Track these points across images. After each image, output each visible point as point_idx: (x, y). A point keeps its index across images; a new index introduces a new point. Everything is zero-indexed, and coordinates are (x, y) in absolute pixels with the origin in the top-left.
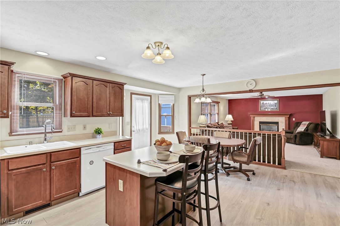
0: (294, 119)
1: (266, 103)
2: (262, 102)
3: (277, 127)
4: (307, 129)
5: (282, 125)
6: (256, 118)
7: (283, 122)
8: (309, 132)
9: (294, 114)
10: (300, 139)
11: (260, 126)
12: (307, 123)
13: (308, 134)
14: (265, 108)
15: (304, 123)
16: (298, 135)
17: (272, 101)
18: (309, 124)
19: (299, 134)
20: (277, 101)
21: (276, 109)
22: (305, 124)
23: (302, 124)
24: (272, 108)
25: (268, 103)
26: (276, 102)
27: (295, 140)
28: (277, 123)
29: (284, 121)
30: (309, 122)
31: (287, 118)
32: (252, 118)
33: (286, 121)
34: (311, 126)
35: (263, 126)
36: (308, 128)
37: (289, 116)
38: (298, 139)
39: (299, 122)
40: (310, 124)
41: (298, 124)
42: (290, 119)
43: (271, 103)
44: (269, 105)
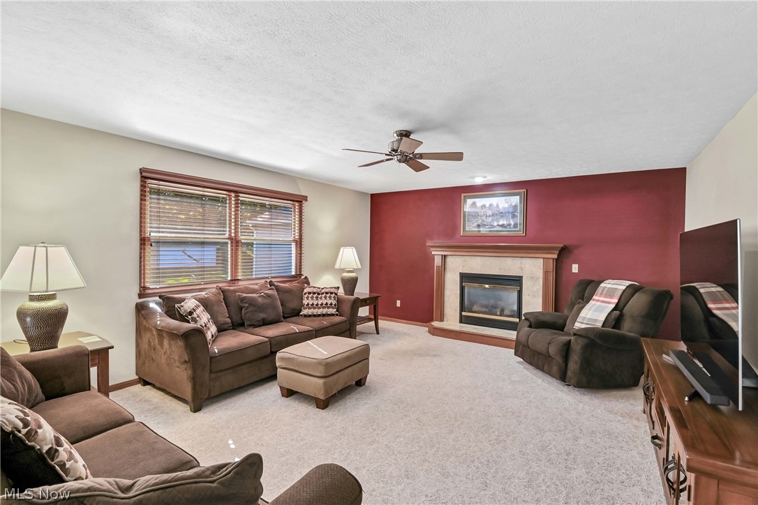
0: (575, 268)
1: (484, 206)
2: (470, 201)
3: (515, 295)
4: (617, 313)
5: (535, 289)
6: (449, 260)
7: (538, 278)
8: (628, 329)
9: (576, 247)
10: (586, 363)
11: (462, 289)
12: (621, 285)
13: (622, 339)
14: (479, 226)
15: (607, 285)
16: (577, 345)
17: (503, 198)
18: (630, 291)
19: (582, 342)
20: (517, 198)
21: (515, 225)
22: (610, 293)
23: (599, 290)
24: (501, 223)
25: (491, 205)
26: (515, 200)
27: (563, 365)
28: (516, 281)
29: (540, 274)
30: (628, 283)
31: (551, 261)
32: (438, 261)
33: (546, 273)
34: (639, 303)
35: (472, 291)
36: (621, 311)
37: (555, 256)
38: (573, 365)
39: (591, 282)
40: (632, 291)
41: (586, 290)
42: (559, 265)
43: (498, 206)
44: (493, 215)
